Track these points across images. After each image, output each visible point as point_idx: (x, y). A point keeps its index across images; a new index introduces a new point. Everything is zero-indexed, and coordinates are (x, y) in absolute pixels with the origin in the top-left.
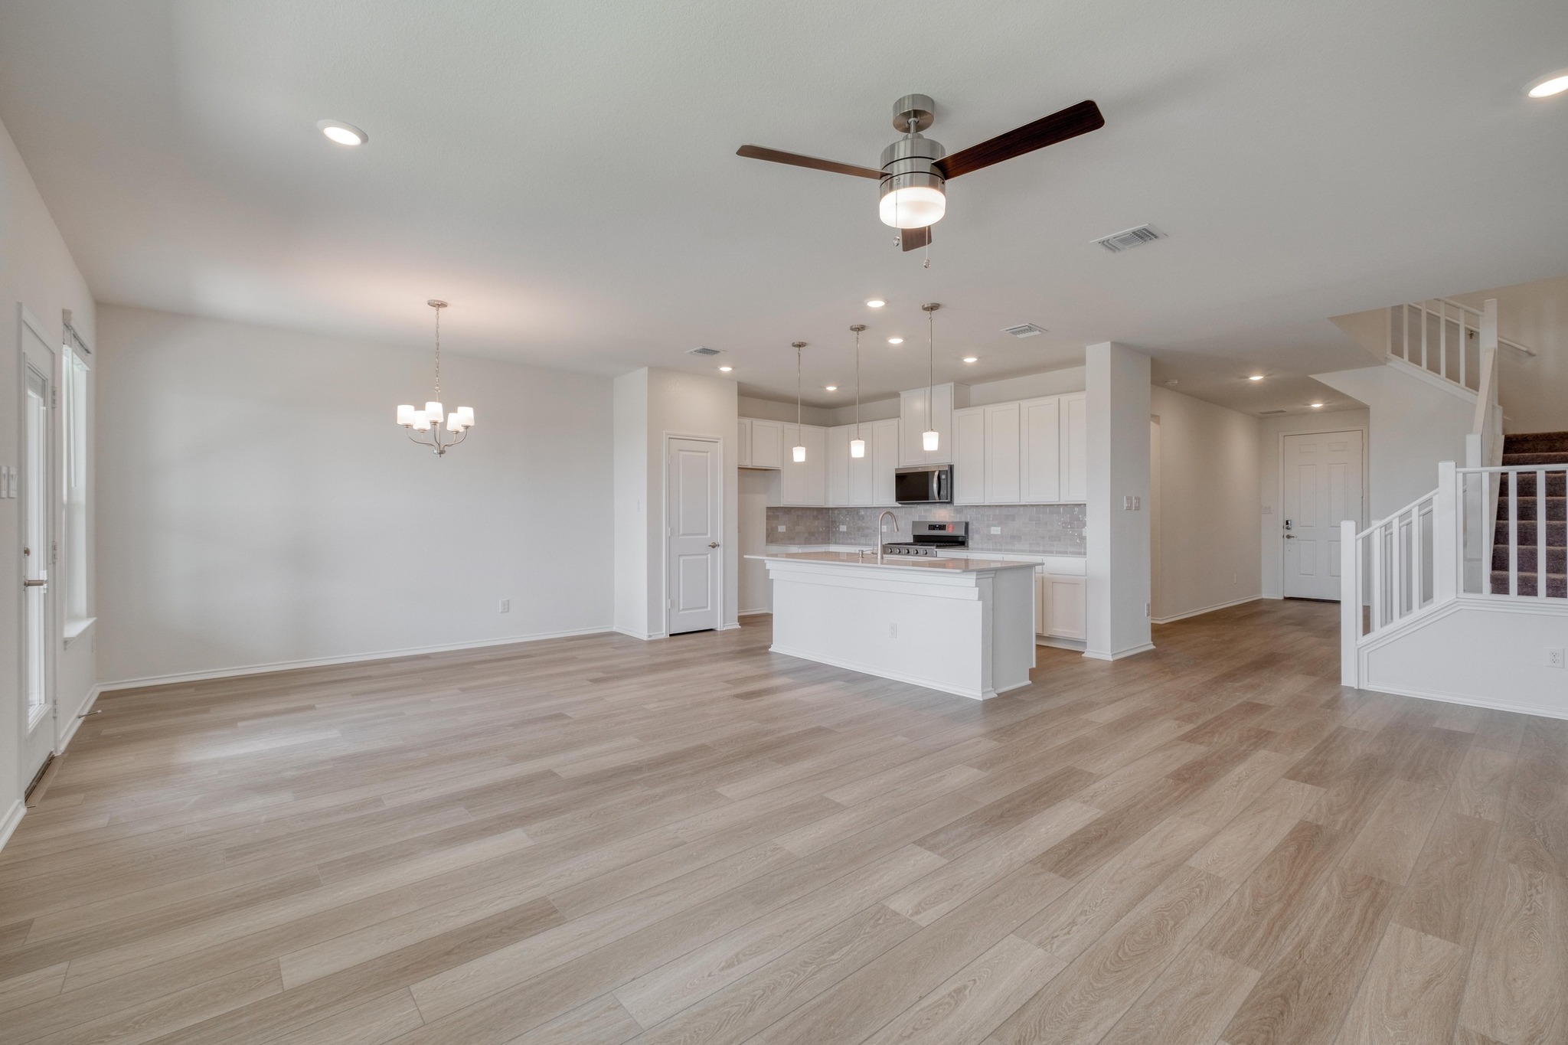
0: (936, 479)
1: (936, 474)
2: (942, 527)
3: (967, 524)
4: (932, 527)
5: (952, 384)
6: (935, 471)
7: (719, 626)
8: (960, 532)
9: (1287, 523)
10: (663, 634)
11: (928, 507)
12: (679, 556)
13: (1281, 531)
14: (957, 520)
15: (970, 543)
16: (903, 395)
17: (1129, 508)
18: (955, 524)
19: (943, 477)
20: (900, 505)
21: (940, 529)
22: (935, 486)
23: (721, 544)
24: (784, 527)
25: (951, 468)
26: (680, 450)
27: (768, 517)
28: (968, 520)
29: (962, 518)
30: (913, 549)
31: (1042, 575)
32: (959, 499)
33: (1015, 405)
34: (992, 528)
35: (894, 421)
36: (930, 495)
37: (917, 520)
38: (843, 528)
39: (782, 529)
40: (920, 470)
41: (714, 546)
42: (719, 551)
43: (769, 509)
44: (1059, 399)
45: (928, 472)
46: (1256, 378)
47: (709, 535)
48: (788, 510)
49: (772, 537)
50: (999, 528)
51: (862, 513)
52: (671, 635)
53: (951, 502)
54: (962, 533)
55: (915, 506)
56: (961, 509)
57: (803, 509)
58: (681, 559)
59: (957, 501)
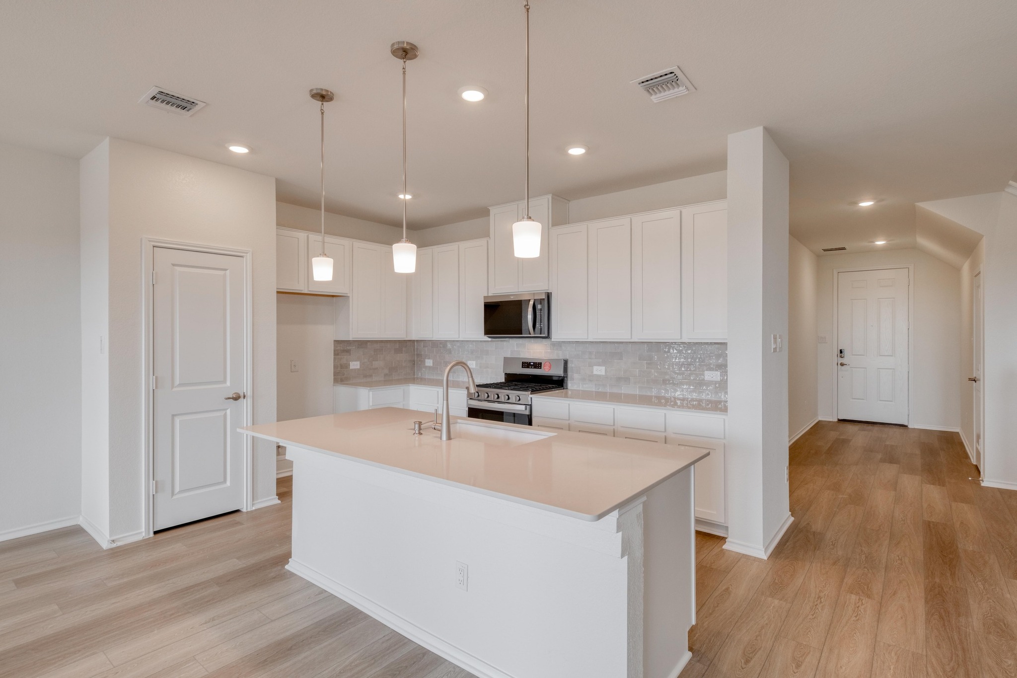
0: (530, 309)
1: (531, 303)
2: (538, 365)
3: (566, 362)
4: (526, 365)
5: (550, 196)
6: (530, 300)
7: (246, 506)
8: (556, 371)
9: (841, 352)
10: (142, 532)
11: (520, 341)
12: (173, 416)
13: (836, 359)
14: (554, 357)
15: (570, 384)
16: (493, 211)
17: (775, 349)
18: (551, 362)
19: (539, 307)
20: (490, 339)
21: (535, 367)
22: (530, 317)
23: (249, 393)
24: (358, 363)
25: (549, 296)
26: (174, 265)
27: (336, 353)
28: (567, 357)
29: (560, 355)
30: (503, 393)
31: (664, 434)
32: (557, 334)
33: (625, 220)
34: (595, 368)
35: (482, 242)
36: (523, 328)
37: (509, 356)
38: (429, 363)
39: (355, 365)
40: (512, 298)
41: (236, 398)
42: (245, 405)
43: (337, 342)
44: (681, 212)
45: (521, 300)
46: (866, 204)
47: (228, 384)
48: (362, 344)
49: (341, 376)
50: (603, 368)
51: (449, 346)
52: (156, 533)
53: (548, 337)
54: (560, 372)
55: (507, 339)
56: (560, 344)
57: (382, 341)
58: (177, 421)
59: (556, 335)
